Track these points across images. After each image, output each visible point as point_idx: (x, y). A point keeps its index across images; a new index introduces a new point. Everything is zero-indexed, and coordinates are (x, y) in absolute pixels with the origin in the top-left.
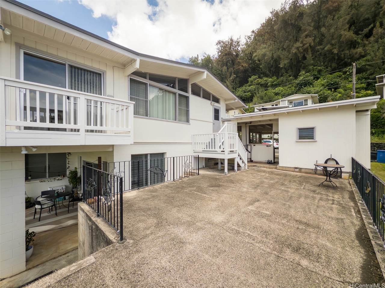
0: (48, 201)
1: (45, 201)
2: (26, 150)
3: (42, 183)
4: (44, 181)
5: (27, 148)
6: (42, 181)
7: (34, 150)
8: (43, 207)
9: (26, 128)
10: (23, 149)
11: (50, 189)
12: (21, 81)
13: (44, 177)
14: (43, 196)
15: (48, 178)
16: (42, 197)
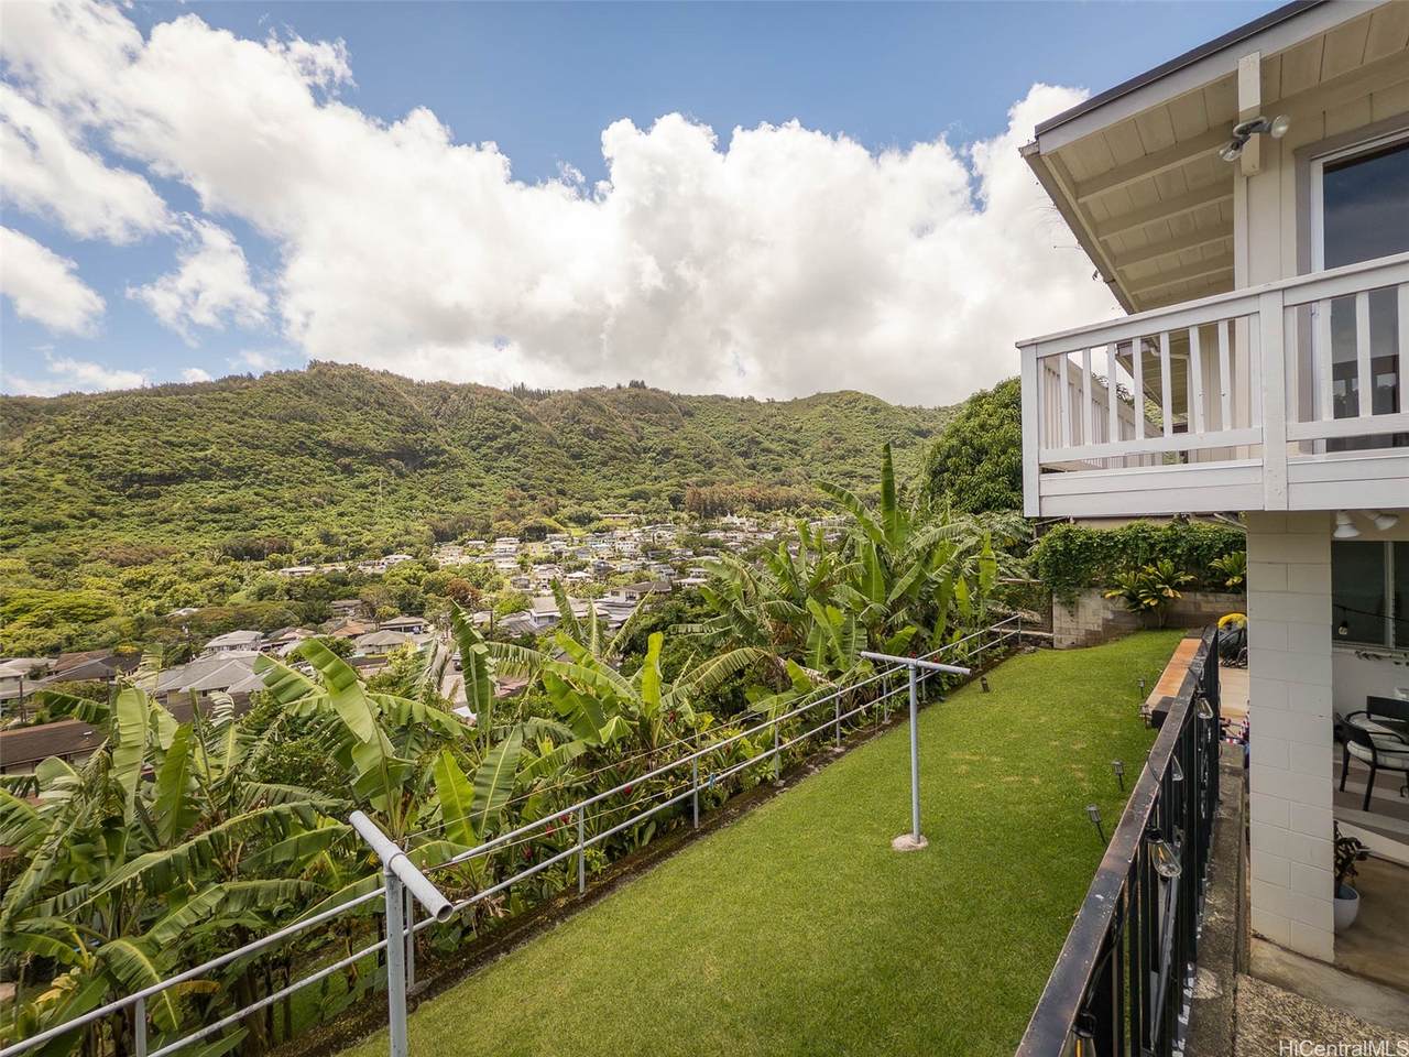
0: (1403, 742)
1: (1390, 741)
2: (1354, 525)
3: (1364, 661)
4: (1378, 657)
5: (1356, 517)
6: (1366, 656)
7: (1386, 524)
8: (1382, 759)
9: (1335, 445)
10: (1342, 521)
11: (1404, 696)
12: (1319, 278)
13: (1378, 639)
14: (1374, 717)
15: (1392, 645)
16: (1369, 717)
